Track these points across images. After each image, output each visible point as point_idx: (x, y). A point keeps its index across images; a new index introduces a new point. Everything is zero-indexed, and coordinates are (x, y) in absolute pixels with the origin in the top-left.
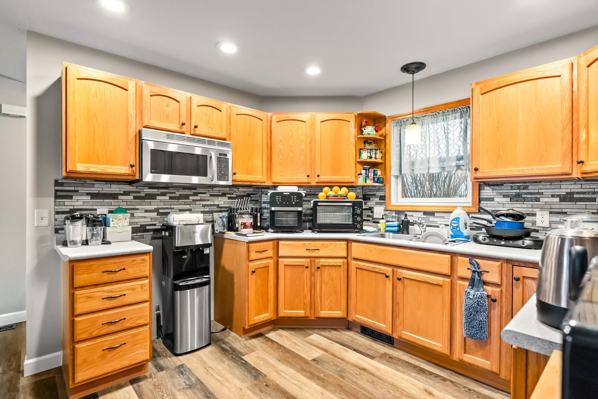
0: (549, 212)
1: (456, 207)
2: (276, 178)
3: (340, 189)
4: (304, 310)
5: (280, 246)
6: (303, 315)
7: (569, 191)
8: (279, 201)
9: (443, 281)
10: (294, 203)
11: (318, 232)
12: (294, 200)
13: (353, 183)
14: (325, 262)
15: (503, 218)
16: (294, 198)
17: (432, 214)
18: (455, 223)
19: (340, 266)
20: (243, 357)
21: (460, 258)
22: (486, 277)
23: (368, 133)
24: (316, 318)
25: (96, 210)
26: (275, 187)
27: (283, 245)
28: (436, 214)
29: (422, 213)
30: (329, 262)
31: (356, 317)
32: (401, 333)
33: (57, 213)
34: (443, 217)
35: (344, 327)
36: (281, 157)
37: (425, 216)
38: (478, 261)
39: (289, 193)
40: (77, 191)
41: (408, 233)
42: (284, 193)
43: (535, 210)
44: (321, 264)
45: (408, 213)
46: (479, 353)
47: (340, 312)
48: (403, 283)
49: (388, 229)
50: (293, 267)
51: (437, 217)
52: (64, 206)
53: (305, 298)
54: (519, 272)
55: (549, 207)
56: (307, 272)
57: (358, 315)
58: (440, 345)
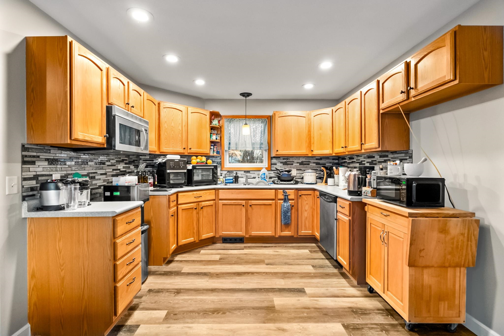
0: (296, 169)
1: (262, 168)
2: (164, 149)
3: (197, 158)
4: (193, 238)
5: (179, 197)
6: (193, 241)
7: (302, 161)
8: (172, 166)
9: (272, 202)
10: (182, 167)
11: (196, 186)
12: (181, 165)
13: (208, 154)
14: (205, 204)
15: (284, 172)
16: (181, 163)
17: (248, 172)
18: (263, 176)
19: (212, 205)
20: (182, 272)
21: (279, 191)
22: (290, 197)
23: (215, 124)
24: (199, 241)
25: (51, 175)
26: (165, 155)
27: (181, 196)
28: (251, 172)
29: (243, 172)
30: (207, 204)
31: (222, 234)
32: (251, 233)
33: (25, 179)
34: (254, 173)
35: (211, 243)
36: (166, 134)
37: (245, 173)
38: (286, 191)
39: (178, 160)
40: (38, 157)
41: (238, 183)
42: (175, 160)
43: (291, 168)
44: (203, 205)
45: (238, 172)
46: (287, 230)
47: (212, 233)
48: (252, 208)
49: (226, 181)
50: (187, 210)
51: (251, 173)
52: (29, 172)
53: (194, 229)
54: (301, 193)
55: (296, 167)
56: (195, 212)
57: (223, 232)
58: (271, 232)
